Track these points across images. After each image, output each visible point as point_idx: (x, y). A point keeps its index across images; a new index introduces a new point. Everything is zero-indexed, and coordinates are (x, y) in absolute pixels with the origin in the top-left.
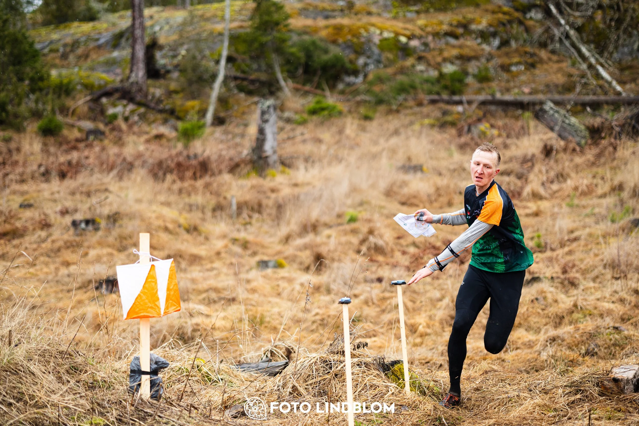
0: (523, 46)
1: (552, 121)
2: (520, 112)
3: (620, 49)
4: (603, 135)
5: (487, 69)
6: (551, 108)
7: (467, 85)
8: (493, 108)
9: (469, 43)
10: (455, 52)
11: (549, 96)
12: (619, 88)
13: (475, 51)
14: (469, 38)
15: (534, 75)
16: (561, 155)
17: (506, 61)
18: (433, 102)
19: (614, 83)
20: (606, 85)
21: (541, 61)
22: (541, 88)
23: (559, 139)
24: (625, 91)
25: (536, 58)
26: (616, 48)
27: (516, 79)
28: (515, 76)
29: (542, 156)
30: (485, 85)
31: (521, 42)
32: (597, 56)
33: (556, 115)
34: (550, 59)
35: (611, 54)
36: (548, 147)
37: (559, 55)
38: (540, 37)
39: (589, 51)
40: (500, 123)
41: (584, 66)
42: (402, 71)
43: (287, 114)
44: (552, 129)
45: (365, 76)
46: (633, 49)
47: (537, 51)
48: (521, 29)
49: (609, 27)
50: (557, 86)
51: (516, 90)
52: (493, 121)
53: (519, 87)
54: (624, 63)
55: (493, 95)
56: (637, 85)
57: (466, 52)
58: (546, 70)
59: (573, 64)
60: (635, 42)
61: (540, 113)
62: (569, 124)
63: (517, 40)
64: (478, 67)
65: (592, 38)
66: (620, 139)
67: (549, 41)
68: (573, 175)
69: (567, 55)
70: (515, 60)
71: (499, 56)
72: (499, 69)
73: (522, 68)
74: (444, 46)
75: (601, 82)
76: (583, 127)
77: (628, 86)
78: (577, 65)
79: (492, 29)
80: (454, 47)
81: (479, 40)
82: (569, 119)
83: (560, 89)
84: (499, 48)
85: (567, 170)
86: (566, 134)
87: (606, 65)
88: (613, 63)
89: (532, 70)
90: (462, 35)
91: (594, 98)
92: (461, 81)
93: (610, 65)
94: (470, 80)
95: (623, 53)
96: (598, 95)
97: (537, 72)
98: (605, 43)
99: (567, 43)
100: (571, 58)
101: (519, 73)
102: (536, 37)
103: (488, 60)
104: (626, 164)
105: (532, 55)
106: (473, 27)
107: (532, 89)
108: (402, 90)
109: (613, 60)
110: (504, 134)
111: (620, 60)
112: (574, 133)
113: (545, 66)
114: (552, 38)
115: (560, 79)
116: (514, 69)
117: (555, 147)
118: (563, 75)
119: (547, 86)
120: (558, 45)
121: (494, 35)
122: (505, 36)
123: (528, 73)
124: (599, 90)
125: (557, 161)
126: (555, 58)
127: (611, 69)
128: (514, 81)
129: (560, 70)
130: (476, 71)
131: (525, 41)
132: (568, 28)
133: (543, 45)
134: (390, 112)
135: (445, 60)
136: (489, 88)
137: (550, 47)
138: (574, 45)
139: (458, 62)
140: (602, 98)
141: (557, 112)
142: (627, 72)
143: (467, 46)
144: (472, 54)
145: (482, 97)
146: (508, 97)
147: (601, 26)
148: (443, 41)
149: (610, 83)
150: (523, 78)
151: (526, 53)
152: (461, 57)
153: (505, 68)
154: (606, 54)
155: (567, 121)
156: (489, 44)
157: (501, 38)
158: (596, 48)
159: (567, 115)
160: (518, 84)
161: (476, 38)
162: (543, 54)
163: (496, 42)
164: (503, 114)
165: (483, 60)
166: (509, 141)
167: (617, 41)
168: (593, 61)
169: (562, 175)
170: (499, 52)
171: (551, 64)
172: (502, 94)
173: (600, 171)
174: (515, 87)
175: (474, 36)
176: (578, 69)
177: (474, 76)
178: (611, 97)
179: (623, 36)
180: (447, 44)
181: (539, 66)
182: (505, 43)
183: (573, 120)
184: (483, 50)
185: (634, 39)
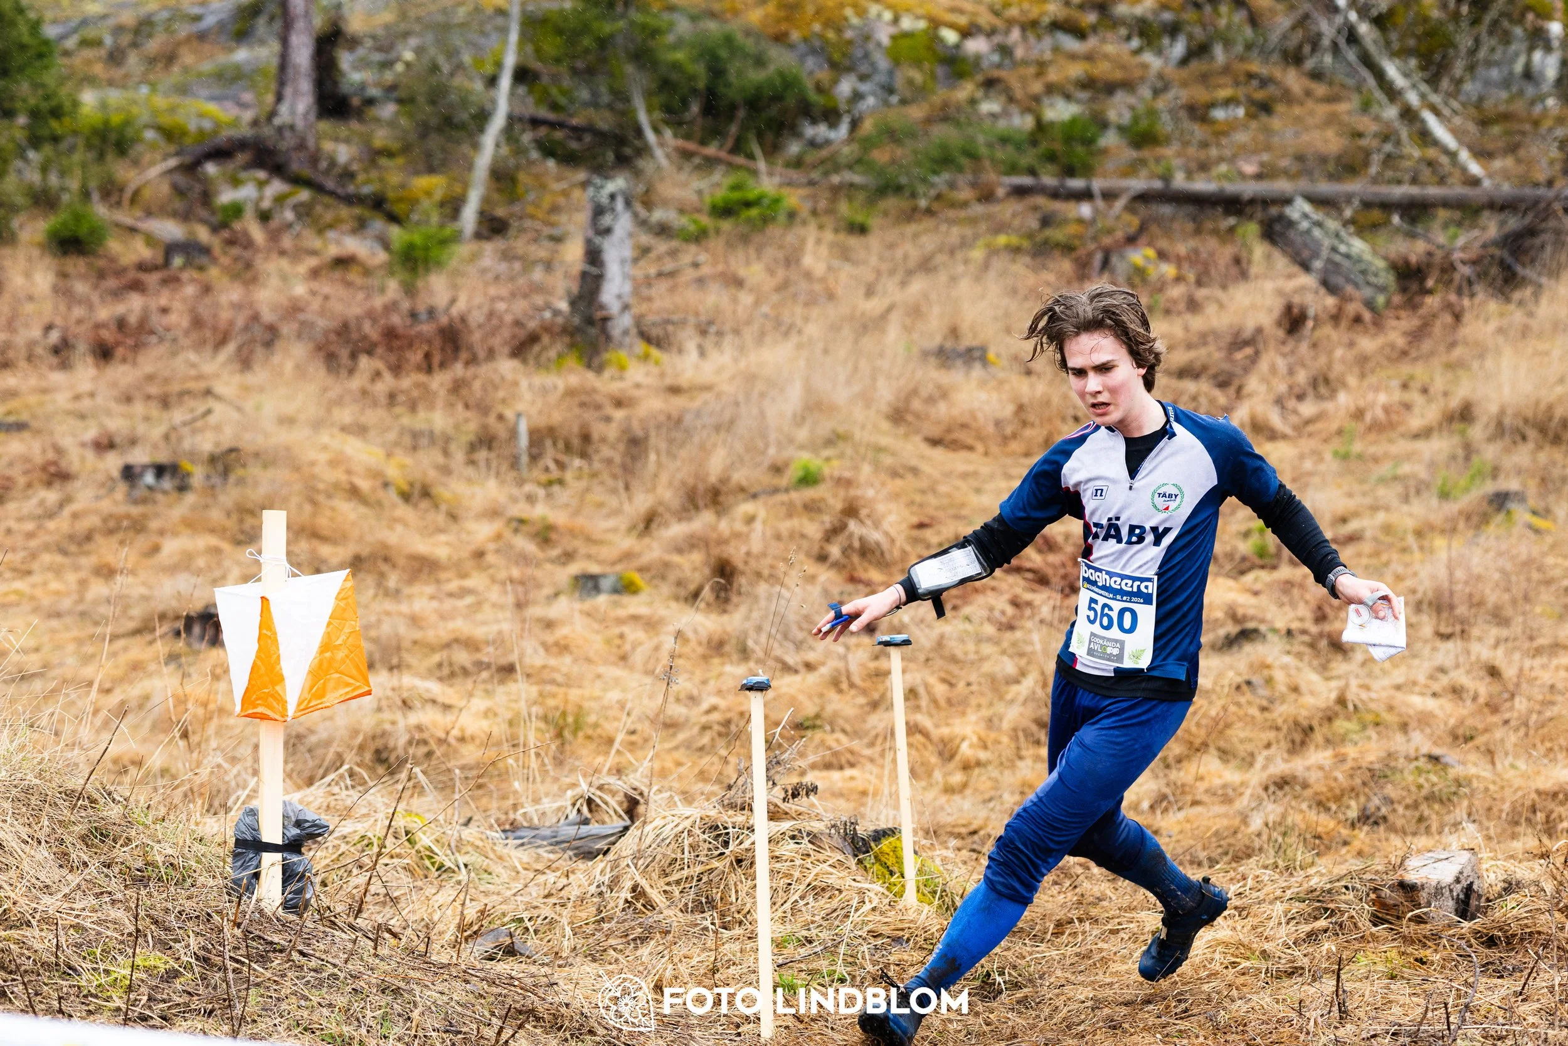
0: (1242, 59)
1: (1306, 245)
2: (1232, 221)
3: (1481, 71)
4: (1430, 283)
5: (1152, 113)
6: (1306, 216)
7: (1105, 152)
8: (1166, 210)
9: (1110, 49)
10: (1076, 70)
11: (1303, 184)
12: (1475, 168)
13: (1123, 67)
14: (1109, 35)
15: (1267, 131)
16: (1327, 330)
17: (1201, 95)
18: (1020, 192)
19: (1464, 155)
20: (1444, 160)
21: (1288, 97)
22: (1285, 163)
23: (1323, 291)
24: (1490, 176)
25: (1271, 90)
26: (1471, 68)
27: (1224, 141)
28: (1222, 132)
29: (1281, 333)
30: (1146, 153)
31: (1239, 48)
32: (1424, 88)
33: (1317, 233)
34: (1308, 93)
35: (1459, 82)
36: (1296, 311)
37: (1331, 84)
38: (1285, 37)
39: (1406, 75)
40: (1182, 248)
41: (1391, 112)
42: (945, 115)
43: (658, 215)
44: (1306, 267)
45: (855, 124)
46: (1511, 73)
47: (1277, 73)
48: (1240, 16)
49: (1456, 16)
50: (1323, 160)
51: (1223, 168)
52: (1163, 244)
53: (1232, 160)
54: (1488, 104)
55: (1166, 178)
56: (1519, 161)
57: (1103, 70)
58: (1298, 120)
59: (1366, 107)
60: (1517, 55)
61: (1278, 227)
62: (1347, 256)
63: (1228, 43)
64: (1132, 108)
65: (1412, 42)
66: (1472, 295)
67: (1307, 49)
68: (1352, 380)
69: (1351, 82)
70: (1224, 93)
71: (1184, 84)
72: (1182, 114)
73: (1241, 112)
74: (1048, 55)
75: (1431, 153)
76: (1381, 264)
77: (1497, 164)
78: (1375, 109)
79: (1167, 16)
80: (1073, 57)
81: (1135, 43)
82: (1348, 245)
83: (1331, 167)
84: (1184, 61)
85: (1338, 368)
86: (1339, 280)
87: (1446, 112)
88: (1464, 105)
89: (1264, 118)
90: (1094, 28)
91: (1414, 191)
92: (1089, 142)
93: (1455, 112)
94: (1110, 140)
95: (1487, 83)
96: (1423, 184)
97: (1276, 123)
98: (1444, 57)
99: (1351, 55)
100: (1358, 89)
101: (1232, 126)
102: (1274, 37)
103: (1156, 92)
104: (1481, 356)
105: (1264, 82)
106: (1122, 9)
107: (1262, 165)
108: (945, 160)
109: (1462, 98)
110: (1191, 277)
111: (1481, 99)
112: (1360, 279)
113: (1297, 110)
114: (1315, 42)
115: (1331, 142)
116: (1219, 114)
117: (1311, 312)
118: (1340, 135)
119: (1300, 158)
120: (1328, 59)
121: (1174, 30)
122: (1198, 32)
123: (1254, 124)
124: (1426, 173)
125: (1315, 345)
126: (1320, 89)
127: (1457, 121)
128: (1218, 145)
129: (1331, 120)
130: (1126, 118)
131: (1249, 47)
132: (1353, 16)
133: (1294, 58)
134: (911, 215)
135: (1051, 89)
136: (1158, 160)
137: (1309, 64)
138: (1367, 61)
139: (1084, 95)
140: (1433, 191)
141: (1319, 224)
142: (1496, 130)
143: (1106, 57)
144: (1118, 75)
145: (1138, 184)
146: (1202, 185)
147: (1436, 14)
148: (1047, 42)
149: (1453, 155)
150: (1241, 137)
151: (1250, 76)
152: (1088, 84)
153: (1198, 112)
154: (1445, 84)
155: (1343, 248)
156: (1159, 52)
157: (1190, 37)
158: (1423, 68)
159: (1343, 233)
160: (1227, 153)
161: (1128, 38)
162: (1293, 80)
163: (1179, 48)
164: (1190, 226)
165: (1146, 92)
166: (1201, 293)
167: (1473, 52)
168: (1413, 98)
169: (1327, 381)
170: (1184, 73)
171: (1310, 104)
172: (1189, 175)
173: (1419, 371)
174: (1221, 159)
175: (1123, 31)
176: (1377, 118)
177: (1122, 129)
178: (1456, 190)
179: (1488, 42)
180: (1056, 49)
181: (1280, 108)
182: (1199, 51)
183: (1358, 246)
184: (1145, 66)
185: (1514, 47)
